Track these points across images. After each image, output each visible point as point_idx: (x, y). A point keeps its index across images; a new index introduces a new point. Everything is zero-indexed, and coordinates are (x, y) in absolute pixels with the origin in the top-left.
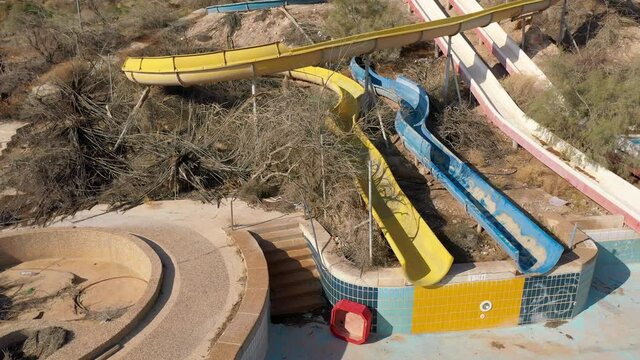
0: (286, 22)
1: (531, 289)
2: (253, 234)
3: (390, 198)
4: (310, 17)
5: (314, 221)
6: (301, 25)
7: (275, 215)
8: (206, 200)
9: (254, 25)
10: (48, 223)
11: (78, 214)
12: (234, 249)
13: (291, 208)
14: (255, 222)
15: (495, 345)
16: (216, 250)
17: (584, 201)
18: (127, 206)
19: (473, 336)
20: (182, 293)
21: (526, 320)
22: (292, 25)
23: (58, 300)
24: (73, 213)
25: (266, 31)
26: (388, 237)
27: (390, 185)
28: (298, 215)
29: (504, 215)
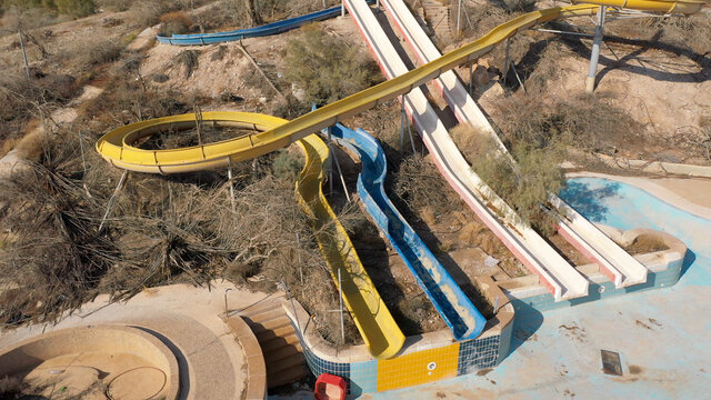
0: (245, 61)
1: (464, 352)
2: (243, 318)
3: (355, 275)
4: (268, 56)
5: (295, 301)
6: (261, 67)
7: (260, 296)
8: (198, 284)
9: (212, 64)
10: (58, 319)
11: (83, 306)
12: (232, 336)
13: (273, 288)
14: (245, 306)
15: (439, 395)
16: (217, 339)
17: (512, 259)
18: (128, 295)
19: (424, 389)
20: (198, 385)
21: (463, 371)
22: (251, 66)
23: (91, 396)
24: (79, 306)
25: (225, 72)
26: (355, 320)
27: (354, 262)
28: (280, 295)
29: (446, 286)
